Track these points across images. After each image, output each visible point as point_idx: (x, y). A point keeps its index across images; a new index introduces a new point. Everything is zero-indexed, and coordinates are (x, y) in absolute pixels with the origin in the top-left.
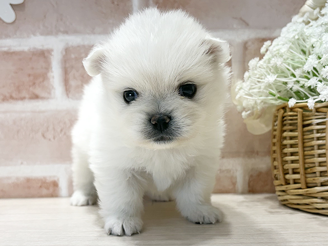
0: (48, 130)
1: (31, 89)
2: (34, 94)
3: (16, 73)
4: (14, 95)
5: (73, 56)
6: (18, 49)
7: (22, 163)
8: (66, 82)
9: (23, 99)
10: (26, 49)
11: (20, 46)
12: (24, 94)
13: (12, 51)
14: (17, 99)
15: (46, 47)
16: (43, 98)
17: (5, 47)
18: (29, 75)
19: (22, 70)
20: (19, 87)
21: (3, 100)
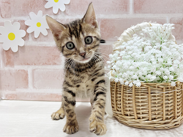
0: (59, 76)
1: (53, 61)
2: (54, 63)
3: (48, 55)
4: (47, 63)
7: (49, 88)
9: (50, 64)
11: (49, 44)
12: (51, 62)
13: (46, 46)
14: (48, 64)
16: (57, 64)
17: (44, 45)
18: (53, 56)
19: (50, 53)
20: (48, 60)
21: (43, 64)
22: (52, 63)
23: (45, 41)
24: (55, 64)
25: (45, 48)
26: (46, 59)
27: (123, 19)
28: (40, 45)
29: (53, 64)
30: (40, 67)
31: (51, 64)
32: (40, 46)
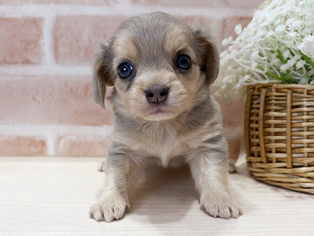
5: (63, 25)
6: (11, 16)
8: (56, 49)
10: (19, 16)
15: (38, 16)
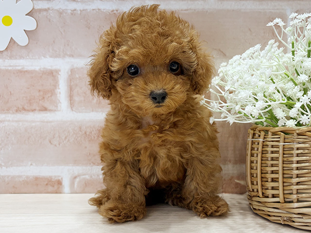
0: (54, 137)
1: (41, 102)
2: (43, 106)
3: (28, 88)
4: (26, 107)
5: (77, 76)
7: (31, 165)
8: (71, 97)
10: (37, 68)
11: (32, 66)
12: (35, 106)
13: (25, 69)
14: (28, 110)
15: (54, 68)
16: (50, 110)
17: (19, 66)
18: (40, 91)
19: (33, 86)
20: (30, 100)
21: (17, 111)
22: (37, 108)
23: (21, 57)
24: (45, 109)
25: (22, 73)
26: (25, 98)
27: (195, 10)
28: (11, 66)
29: (40, 110)
30: (10, 117)
31: (35, 110)
32: (10, 68)
